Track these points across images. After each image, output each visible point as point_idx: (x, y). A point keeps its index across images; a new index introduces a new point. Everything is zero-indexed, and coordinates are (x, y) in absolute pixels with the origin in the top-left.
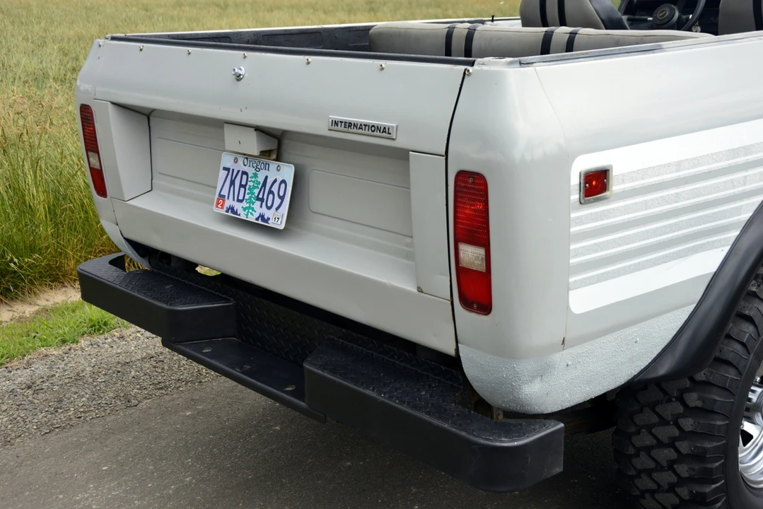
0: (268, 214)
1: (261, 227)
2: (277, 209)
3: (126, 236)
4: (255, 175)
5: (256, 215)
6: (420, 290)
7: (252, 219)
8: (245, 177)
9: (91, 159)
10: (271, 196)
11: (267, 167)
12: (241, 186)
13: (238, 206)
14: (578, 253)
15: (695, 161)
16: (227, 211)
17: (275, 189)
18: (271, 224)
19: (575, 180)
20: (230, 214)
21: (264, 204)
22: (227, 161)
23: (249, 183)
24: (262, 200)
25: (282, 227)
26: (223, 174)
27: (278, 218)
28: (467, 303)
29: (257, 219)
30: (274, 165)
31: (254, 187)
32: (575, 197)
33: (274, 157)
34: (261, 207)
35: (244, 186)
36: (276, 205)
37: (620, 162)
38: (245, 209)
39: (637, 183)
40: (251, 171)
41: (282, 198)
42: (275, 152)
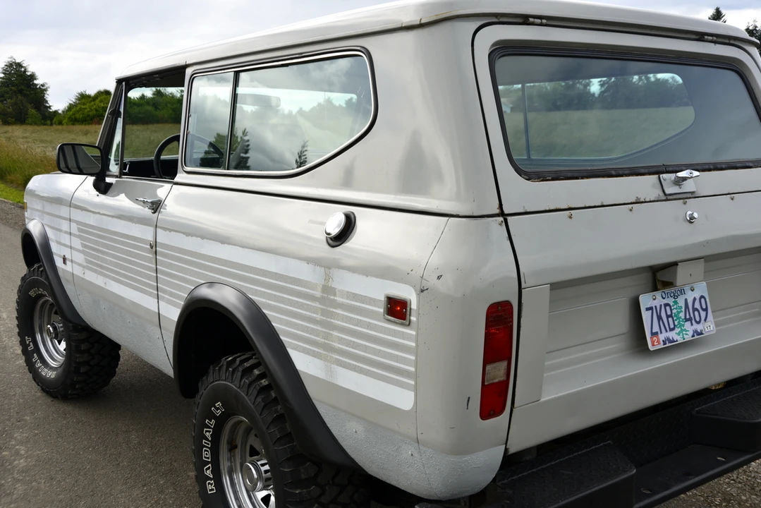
0: (699, 327)
1: (699, 340)
2: (705, 320)
4: (676, 303)
5: (691, 333)
7: (688, 337)
8: (668, 308)
9: (488, 374)
10: (696, 313)
11: (683, 291)
12: (668, 317)
13: (672, 335)
16: (665, 344)
17: (697, 305)
18: (706, 333)
20: (668, 345)
21: (693, 321)
22: (647, 300)
23: (674, 311)
24: (690, 319)
25: (715, 332)
26: (647, 314)
27: (709, 327)
29: (693, 336)
30: (688, 287)
31: (679, 313)
34: (692, 325)
35: (671, 316)
36: (703, 318)
38: (679, 334)
40: (671, 301)
41: (706, 310)
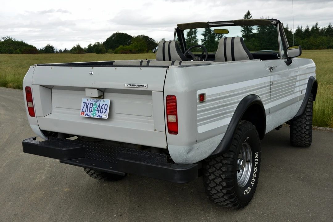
0: (101, 115)
1: (99, 119)
2: (104, 113)
3: (41, 129)
4: (95, 104)
5: (97, 115)
6: (155, 130)
7: (95, 117)
8: (91, 105)
9: (29, 104)
10: (102, 109)
11: (100, 101)
12: (90, 107)
13: (89, 114)
14: (199, 116)
15: (223, 93)
16: (85, 116)
17: (103, 107)
18: (103, 118)
19: (198, 97)
20: (87, 116)
21: (99, 112)
22: (85, 100)
23: (93, 106)
24: (99, 111)
25: (107, 118)
26: (83, 105)
27: (105, 116)
28: (170, 132)
29: (97, 117)
30: (102, 100)
31: (95, 107)
32: (198, 101)
33: (102, 98)
34: (98, 113)
35: (92, 107)
36: (104, 111)
37: (207, 92)
38: (92, 114)
39: (211, 98)
40: (94, 103)
41: (106, 110)
42: (102, 96)
